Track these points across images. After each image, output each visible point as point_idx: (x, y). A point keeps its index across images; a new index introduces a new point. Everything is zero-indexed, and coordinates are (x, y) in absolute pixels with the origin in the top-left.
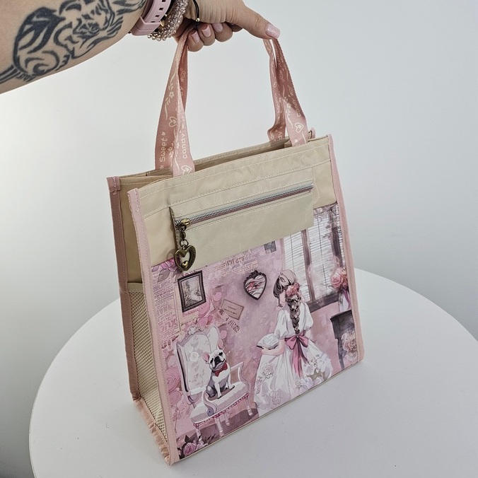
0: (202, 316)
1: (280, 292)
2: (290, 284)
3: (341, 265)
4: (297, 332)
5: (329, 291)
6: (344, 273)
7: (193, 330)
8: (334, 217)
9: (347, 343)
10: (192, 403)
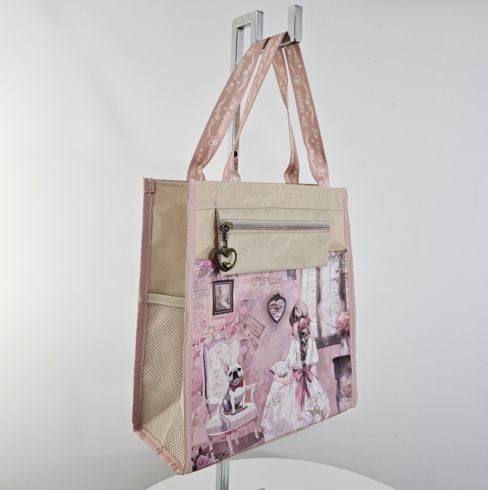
0: (228, 325)
1: (295, 322)
2: (303, 317)
3: (345, 310)
4: (304, 365)
5: (333, 332)
6: (347, 317)
7: (218, 337)
8: (343, 263)
9: (344, 387)
10: (209, 413)
